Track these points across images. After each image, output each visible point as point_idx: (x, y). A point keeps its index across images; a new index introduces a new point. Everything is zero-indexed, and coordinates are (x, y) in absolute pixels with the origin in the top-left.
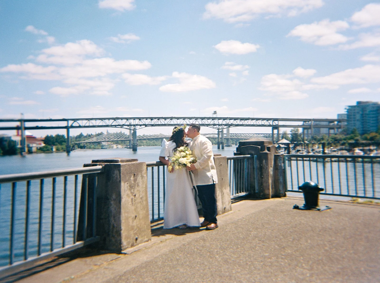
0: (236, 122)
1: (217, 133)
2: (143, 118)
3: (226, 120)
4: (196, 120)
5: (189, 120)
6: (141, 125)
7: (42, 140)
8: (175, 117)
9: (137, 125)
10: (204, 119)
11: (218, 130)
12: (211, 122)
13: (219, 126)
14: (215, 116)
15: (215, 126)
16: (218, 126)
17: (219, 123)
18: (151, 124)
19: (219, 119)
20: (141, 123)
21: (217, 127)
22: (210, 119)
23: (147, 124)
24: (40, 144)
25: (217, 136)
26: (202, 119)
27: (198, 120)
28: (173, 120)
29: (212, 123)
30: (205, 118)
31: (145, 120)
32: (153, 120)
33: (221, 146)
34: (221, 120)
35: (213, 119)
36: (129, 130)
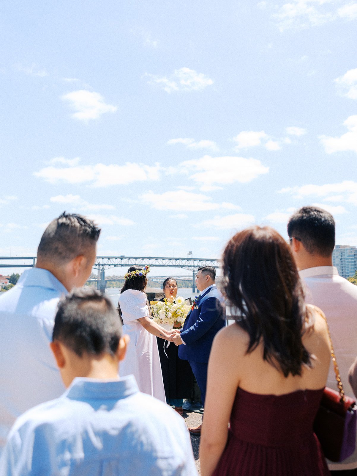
0: (212, 264)
1: (192, 275)
2: (112, 257)
3: (202, 261)
4: (170, 261)
5: (162, 260)
6: (109, 265)
7: (8, 279)
8: (146, 258)
9: (105, 265)
10: (178, 260)
11: (193, 272)
12: (185, 263)
13: (195, 268)
14: (190, 257)
15: (190, 268)
16: (193, 267)
17: (194, 264)
18: (121, 264)
19: (195, 260)
20: (110, 263)
21: (192, 269)
22: (185, 260)
23: (116, 264)
24: (6, 283)
25: (192, 278)
26: (176, 260)
27: (172, 261)
28: (144, 260)
29: (187, 264)
30: (180, 259)
31: (114, 259)
32: (123, 260)
33: (196, 289)
34: (197, 261)
35: (188, 260)
36: (97, 270)
